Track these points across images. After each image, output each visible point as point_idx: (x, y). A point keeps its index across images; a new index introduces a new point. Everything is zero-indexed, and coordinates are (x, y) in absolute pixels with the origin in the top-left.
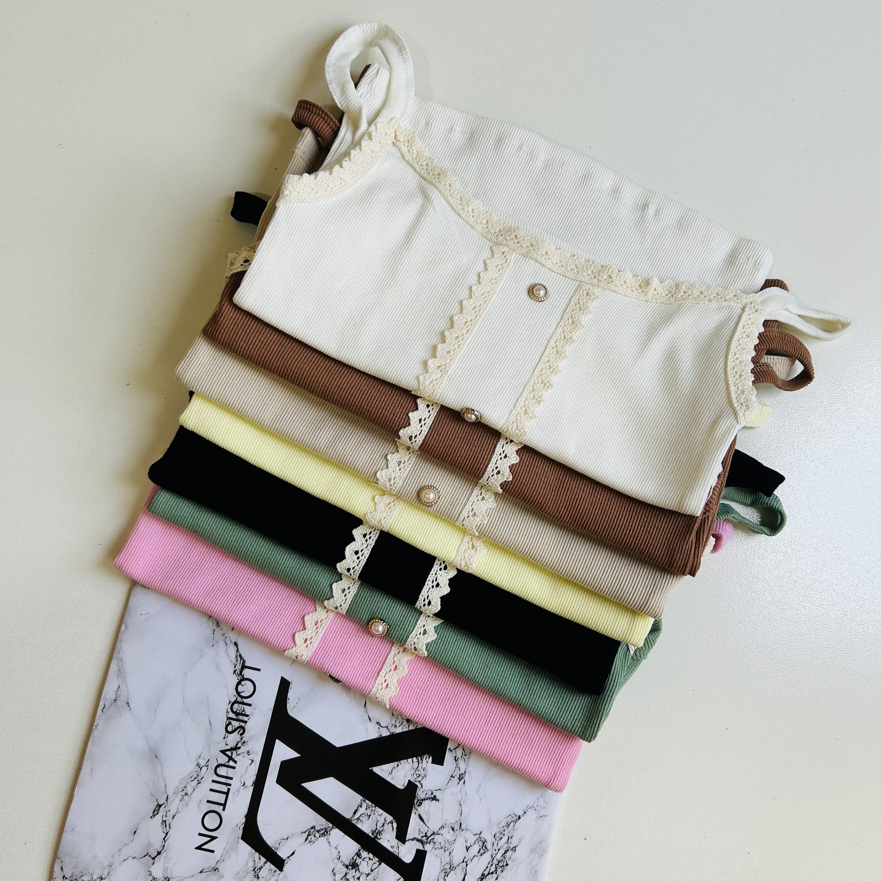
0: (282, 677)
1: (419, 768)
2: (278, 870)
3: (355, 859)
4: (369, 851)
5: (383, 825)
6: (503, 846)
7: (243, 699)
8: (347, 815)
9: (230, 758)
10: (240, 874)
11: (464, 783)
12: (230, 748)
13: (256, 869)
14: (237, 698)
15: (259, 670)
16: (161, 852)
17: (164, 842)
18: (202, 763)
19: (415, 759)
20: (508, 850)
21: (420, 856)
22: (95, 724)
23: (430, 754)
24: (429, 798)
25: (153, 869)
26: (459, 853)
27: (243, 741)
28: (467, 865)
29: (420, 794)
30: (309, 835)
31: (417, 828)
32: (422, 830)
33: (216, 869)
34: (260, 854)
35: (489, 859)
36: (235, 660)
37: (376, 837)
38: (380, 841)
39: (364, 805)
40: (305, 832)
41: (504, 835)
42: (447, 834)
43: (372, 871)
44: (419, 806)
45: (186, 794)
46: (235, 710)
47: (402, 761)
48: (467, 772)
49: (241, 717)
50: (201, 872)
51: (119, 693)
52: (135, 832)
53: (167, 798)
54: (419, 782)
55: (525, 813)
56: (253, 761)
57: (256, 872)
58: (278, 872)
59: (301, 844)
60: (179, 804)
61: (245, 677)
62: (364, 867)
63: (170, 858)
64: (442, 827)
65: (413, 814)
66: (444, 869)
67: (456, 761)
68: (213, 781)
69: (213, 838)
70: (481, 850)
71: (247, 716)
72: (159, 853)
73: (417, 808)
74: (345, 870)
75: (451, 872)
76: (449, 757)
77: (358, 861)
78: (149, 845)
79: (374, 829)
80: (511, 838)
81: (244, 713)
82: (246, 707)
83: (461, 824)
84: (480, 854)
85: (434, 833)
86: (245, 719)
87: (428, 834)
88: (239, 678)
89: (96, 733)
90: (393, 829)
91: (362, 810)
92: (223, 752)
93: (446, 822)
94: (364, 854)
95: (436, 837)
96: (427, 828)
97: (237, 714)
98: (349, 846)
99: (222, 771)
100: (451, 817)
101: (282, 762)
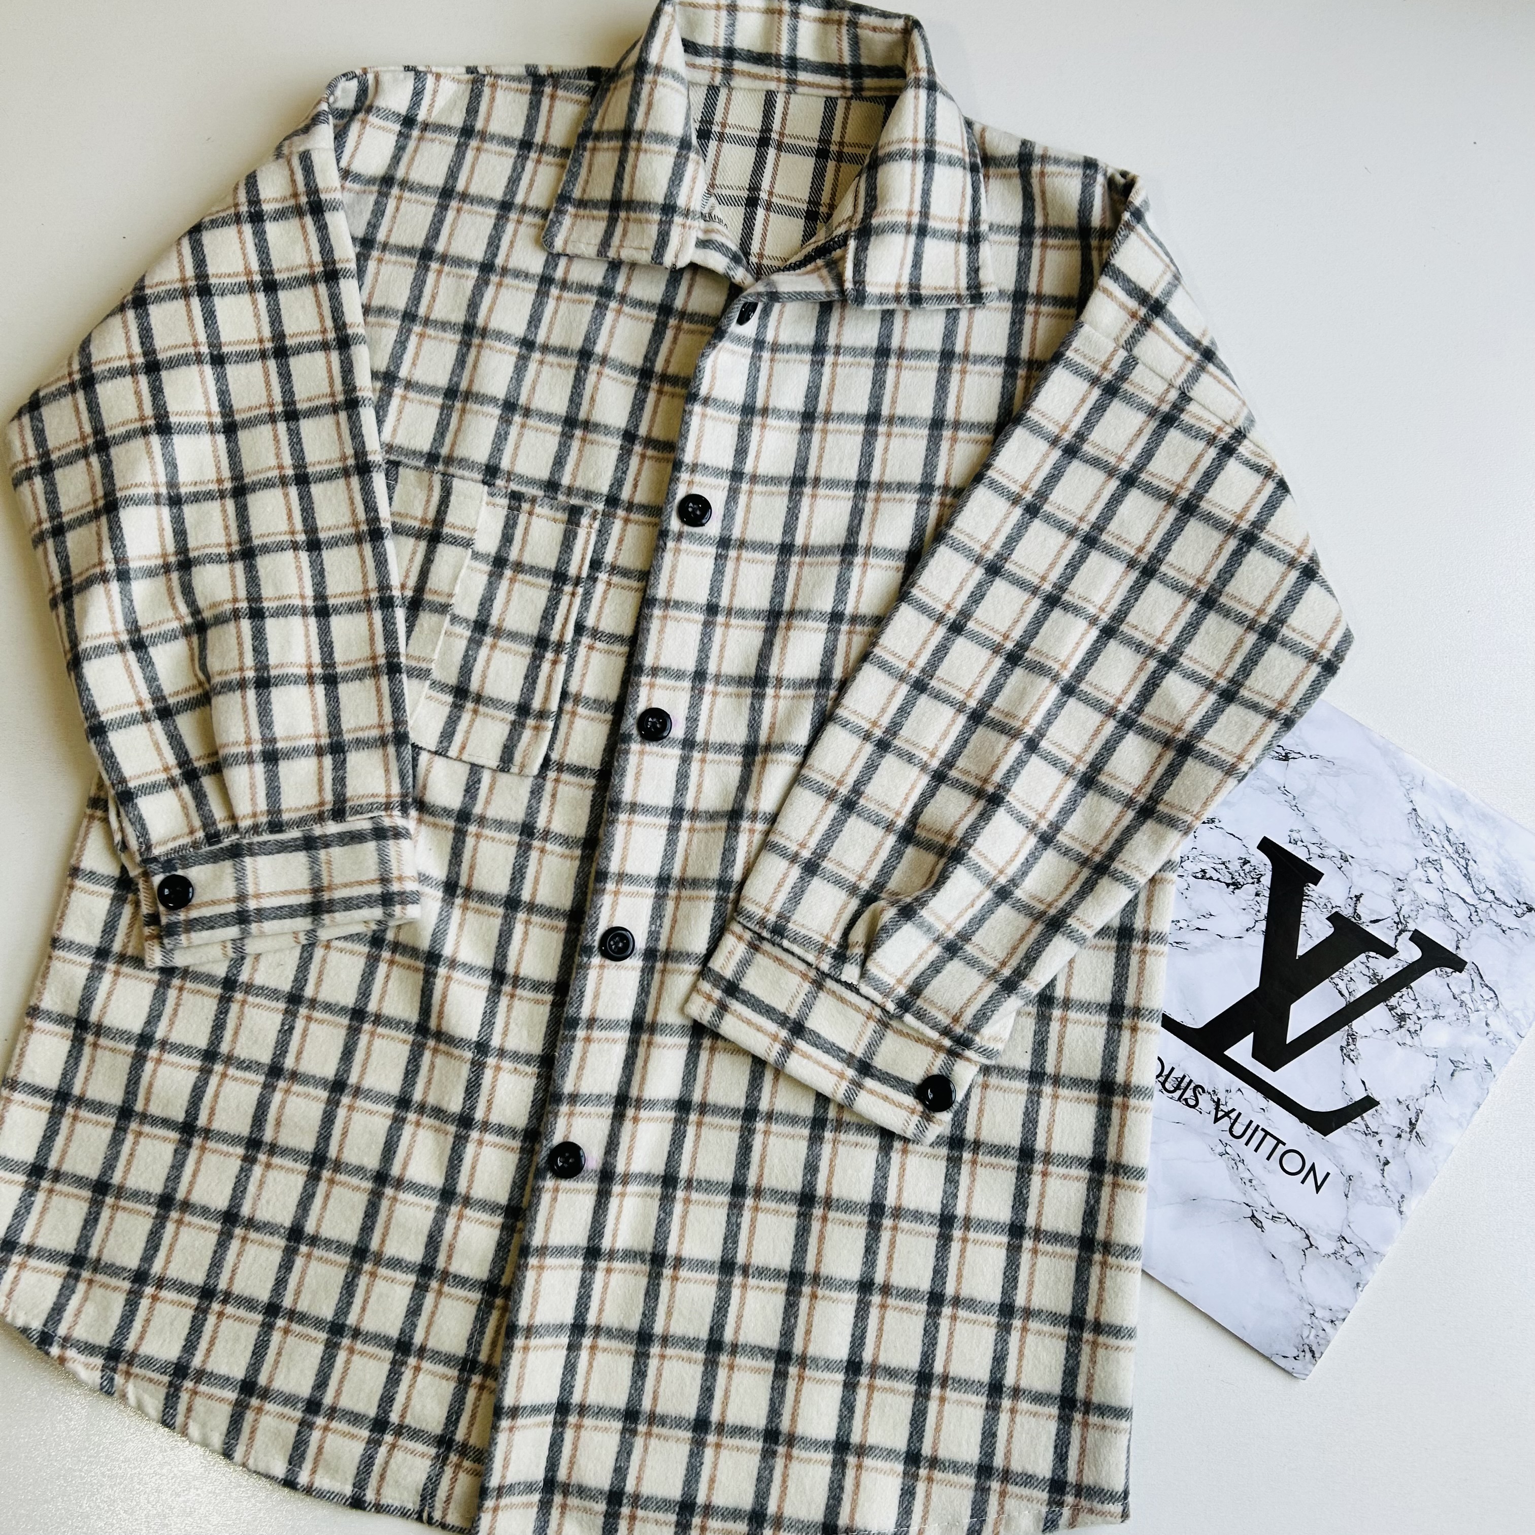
1: (1317, 903)
2: (1376, 1107)
3: (1394, 1014)
4: (1392, 995)
5: (1368, 967)
6: (1441, 841)
7: (1163, 1074)
8: (1342, 1004)
9: (1227, 1114)
10: (1366, 1153)
11: (1352, 857)
12: (1215, 1111)
13: (1366, 1132)
17: (1297, 1227)
18: (1220, 1149)
19: (1304, 903)
20: (1447, 836)
21: (1418, 938)
23: (1304, 885)
24: (1355, 904)
25: (1323, 1251)
26: (1431, 895)
27: (1212, 1093)
28: (1448, 890)
29: (1347, 912)
30: (1349, 1056)
31: (1386, 930)
32: (1389, 926)
33: (1350, 1178)
34: (1350, 1121)
35: (1449, 862)
37: (1378, 980)
38: (1385, 978)
39: (1337, 981)
40: (1344, 1060)
41: (1428, 835)
42: (1404, 899)
43: (1415, 1000)
44: (1360, 918)
45: (1250, 1181)
46: (1172, 1089)
47: (1302, 919)
48: (1341, 850)
49: (1183, 1085)
50: (1347, 1196)
52: (1273, 1256)
53: (1247, 1204)
54: (1332, 908)
55: (1411, 801)
56: (1239, 1090)
57: (1369, 1132)
58: (1378, 1107)
59: (1356, 1069)
60: (1259, 1193)
62: (1407, 1007)
63: (1319, 1226)
64: (1394, 901)
66: (1443, 917)
67: (1324, 857)
68: (1247, 1144)
69: (1313, 1168)
70: (1436, 867)
71: (1184, 1076)
72: (1307, 1237)
73: (1362, 921)
74: (1403, 1030)
75: (1449, 910)
76: (1315, 864)
77: (1398, 1011)
78: (1294, 1245)
79: (1368, 979)
80: (1434, 828)
81: (1179, 1079)
82: (1173, 1075)
83: (1398, 879)
84: (1440, 870)
85: (1398, 914)
86: (1187, 1080)
87: (1397, 920)
90: (1376, 958)
91: (1342, 986)
92: (1217, 1120)
93: (1390, 895)
94: (1393, 1001)
95: (1402, 913)
96: (1389, 919)
97: (1177, 1088)
98: (1378, 1015)
99: (1238, 1129)
100: (1388, 887)
101: (1254, 1056)
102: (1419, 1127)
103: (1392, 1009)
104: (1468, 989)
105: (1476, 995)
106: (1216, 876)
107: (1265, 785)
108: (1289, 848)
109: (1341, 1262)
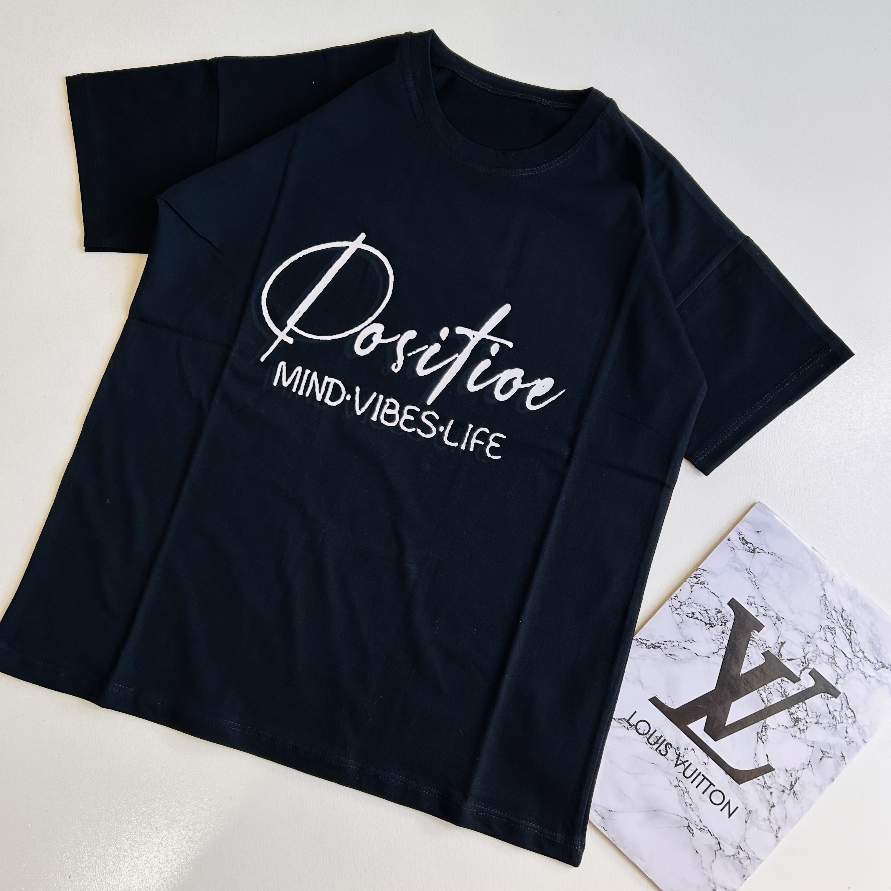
0: (649, 700)
1: (758, 643)
2: (772, 772)
3: (793, 718)
4: (793, 706)
5: (781, 687)
6: (837, 617)
7: (649, 733)
8: (762, 707)
9: (683, 763)
10: (762, 798)
11: (783, 619)
12: (676, 760)
13: (764, 786)
14: (646, 737)
15: (636, 712)
16: (718, 841)
17: (714, 837)
18: (676, 783)
19: (750, 642)
20: (842, 614)
21: (814, 674)
22: (611, 840)
24: (780, 647)
25: (727, 853)
26: (826, 648)
27: (676, 749)
28: (837, 647)
29: (774, 652)
30: (761, 739)
31: (796, 666)
32: (798, 663)
33: (750, 812)
34: (755, 778)
35: (841, 630)
36: (620, 724)
37: (786, 696)
38: (790, 695)
39: (762, 692)
40: (758, 741)
41: (830, 612)
42: (810, 648)
43: (806, 711)
44: (782, 657)
45: (690, 805)
46: (653, 743)
47: (747, 652)
48: (777, 613)
49: (660, 741)
50: (746, 822)
51: (599, 813)
52: (697, 852)
53: (686, 819)
54: (766, 647)
55: (824, 590)
56: (693, 749)
57: (765, 786)
58: (774, 772)
59: (764, 747)
60: (694, 813)
61: (635, 724)
62: (801, 714)
63: (726, 838)
64: (804, 649)
65: (785, 664)
66: (831, 663)
67: (766, 616)
68: (692, 782)
69: (729, 803)
70: (832, 632)
71: (662, 736)
72: (719, 844)
73: (782, 658)
74: (796, 728)
75: (835, 659)
76: (760, 619)
77: (795, 716)
78: (710, 847)
79: (781, 694)
80: (835, 608)
81: (658, 738)
82: (655, 734)
83: (808, 636)
84: (834, 634)
85: (805, 657)
86: (663, 739)
87: (803, 661)
88: (634, 728)
89: (617, 843)
90: (787, 682)
91: (764, 696)
92: (676, 765)
93: (802, 645)
94: (793, 710)
95: (807, 657)
96: (799, 660)
97: (656, 743)
98: (782, 717)
99: (688, 773)
100: (801, 639)
101: (704, 730)
102: (796, 788)
103: (791, 714)
104: (839, 709)
105: (843, 714)
106: (700, 617)
107: (739, 566)
108: (747, 607)
109: (737, 861)
